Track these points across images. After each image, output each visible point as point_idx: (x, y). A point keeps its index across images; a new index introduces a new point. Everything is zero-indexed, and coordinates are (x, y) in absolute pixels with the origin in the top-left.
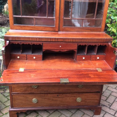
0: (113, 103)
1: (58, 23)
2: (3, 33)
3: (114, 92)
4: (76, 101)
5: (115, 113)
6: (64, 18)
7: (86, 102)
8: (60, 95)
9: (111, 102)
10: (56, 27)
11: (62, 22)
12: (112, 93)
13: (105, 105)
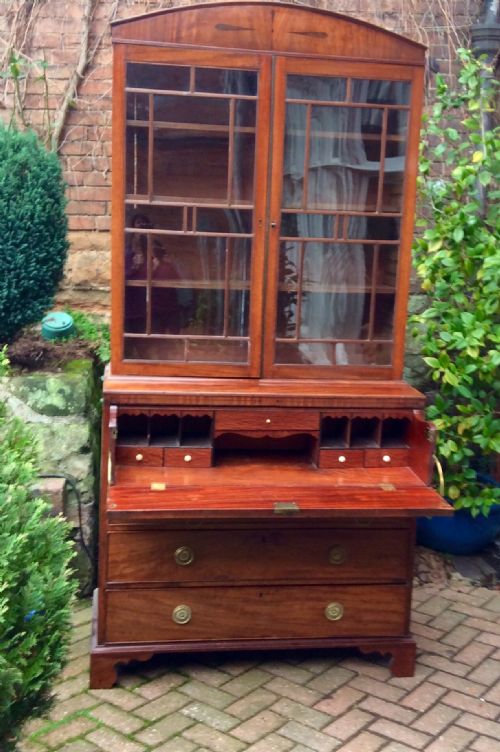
0: (464, 647)
1: (258, 352)
2: (49, 394)
3: (474, 617)
4: (323, 615)
5: (469, 673)
6: (278, 340)
7: (360, 621)
8: (268, 594)
9: (459, 644)
10: (252, 363)
11: (270, 349)
12: (466, 619)
13: (436, 651)
